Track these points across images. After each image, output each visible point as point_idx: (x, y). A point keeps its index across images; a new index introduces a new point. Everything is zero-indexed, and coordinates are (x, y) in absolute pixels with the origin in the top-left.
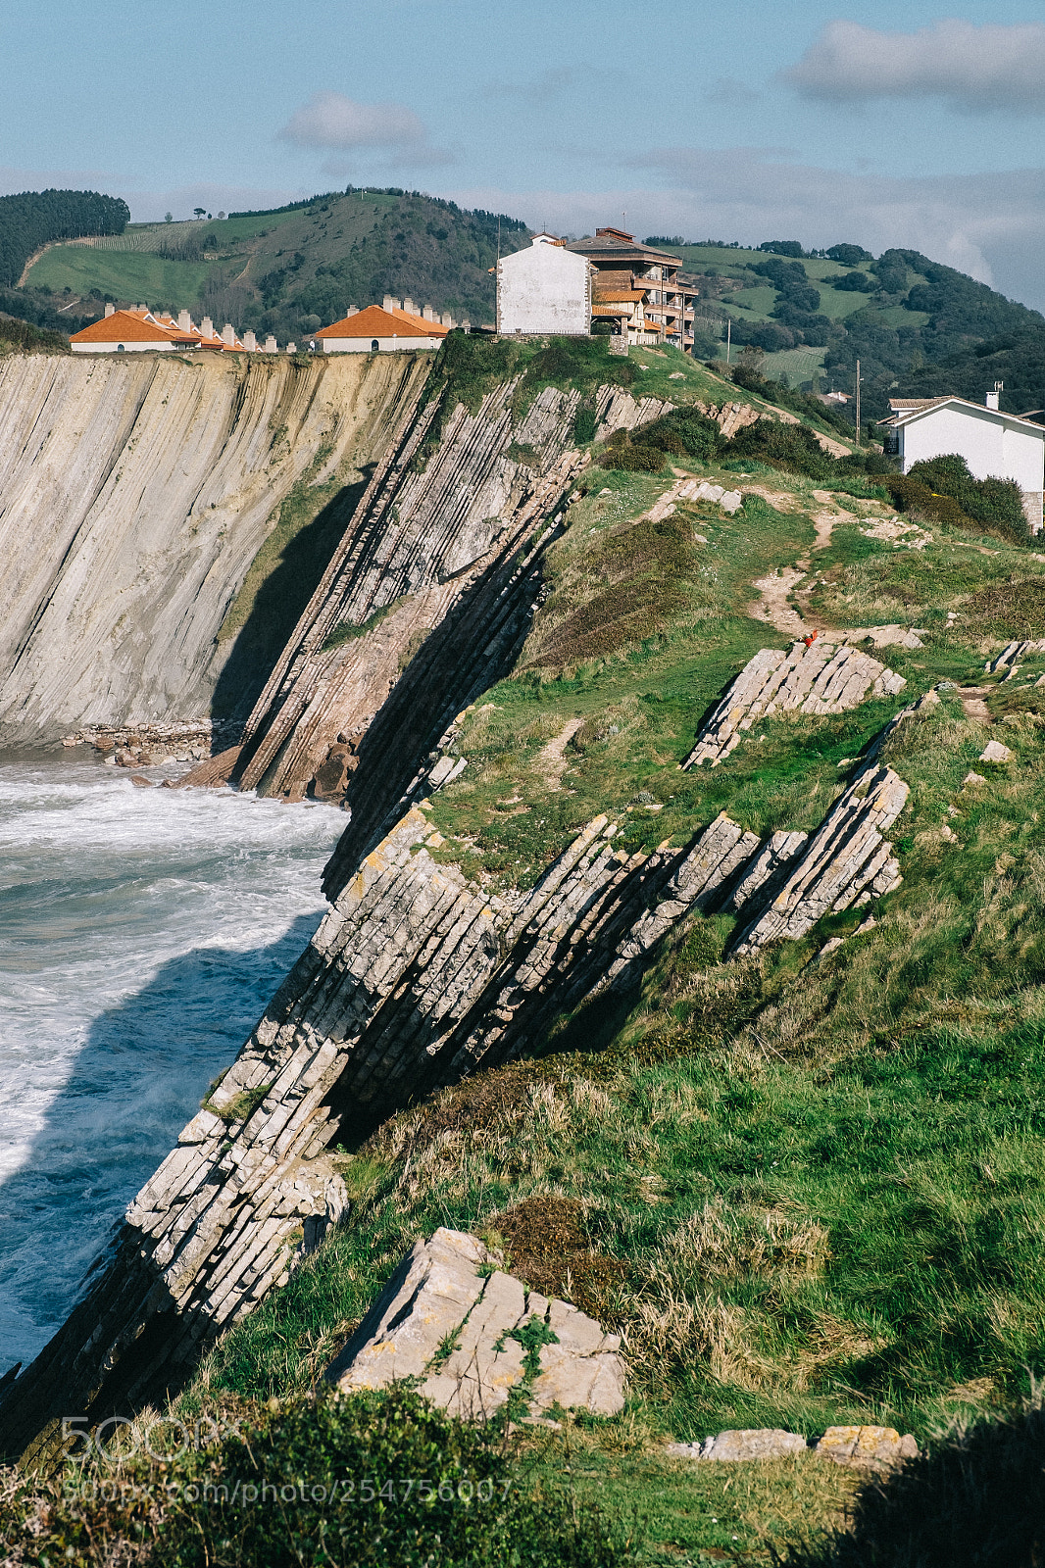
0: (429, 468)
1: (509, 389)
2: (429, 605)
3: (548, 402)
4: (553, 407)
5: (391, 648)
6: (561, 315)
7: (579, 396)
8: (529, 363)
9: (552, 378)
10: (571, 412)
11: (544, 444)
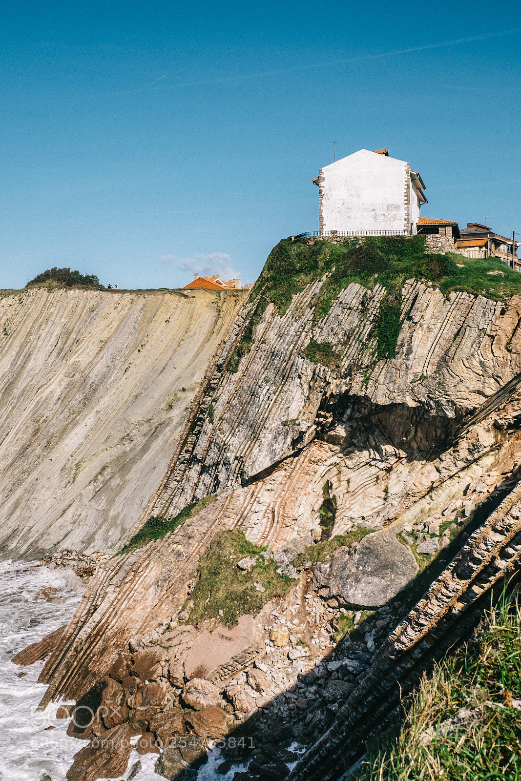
0: (241, 368)
1: (317, 287)
2: (231, 506)
3: (349, 298)
4: (355, 303)
5: (191, 550)
6: (381, 218)
7: (384, 292)
8: (338, 261)
9: (358, 274)
10: (374, 308)
11: (345, 344)
